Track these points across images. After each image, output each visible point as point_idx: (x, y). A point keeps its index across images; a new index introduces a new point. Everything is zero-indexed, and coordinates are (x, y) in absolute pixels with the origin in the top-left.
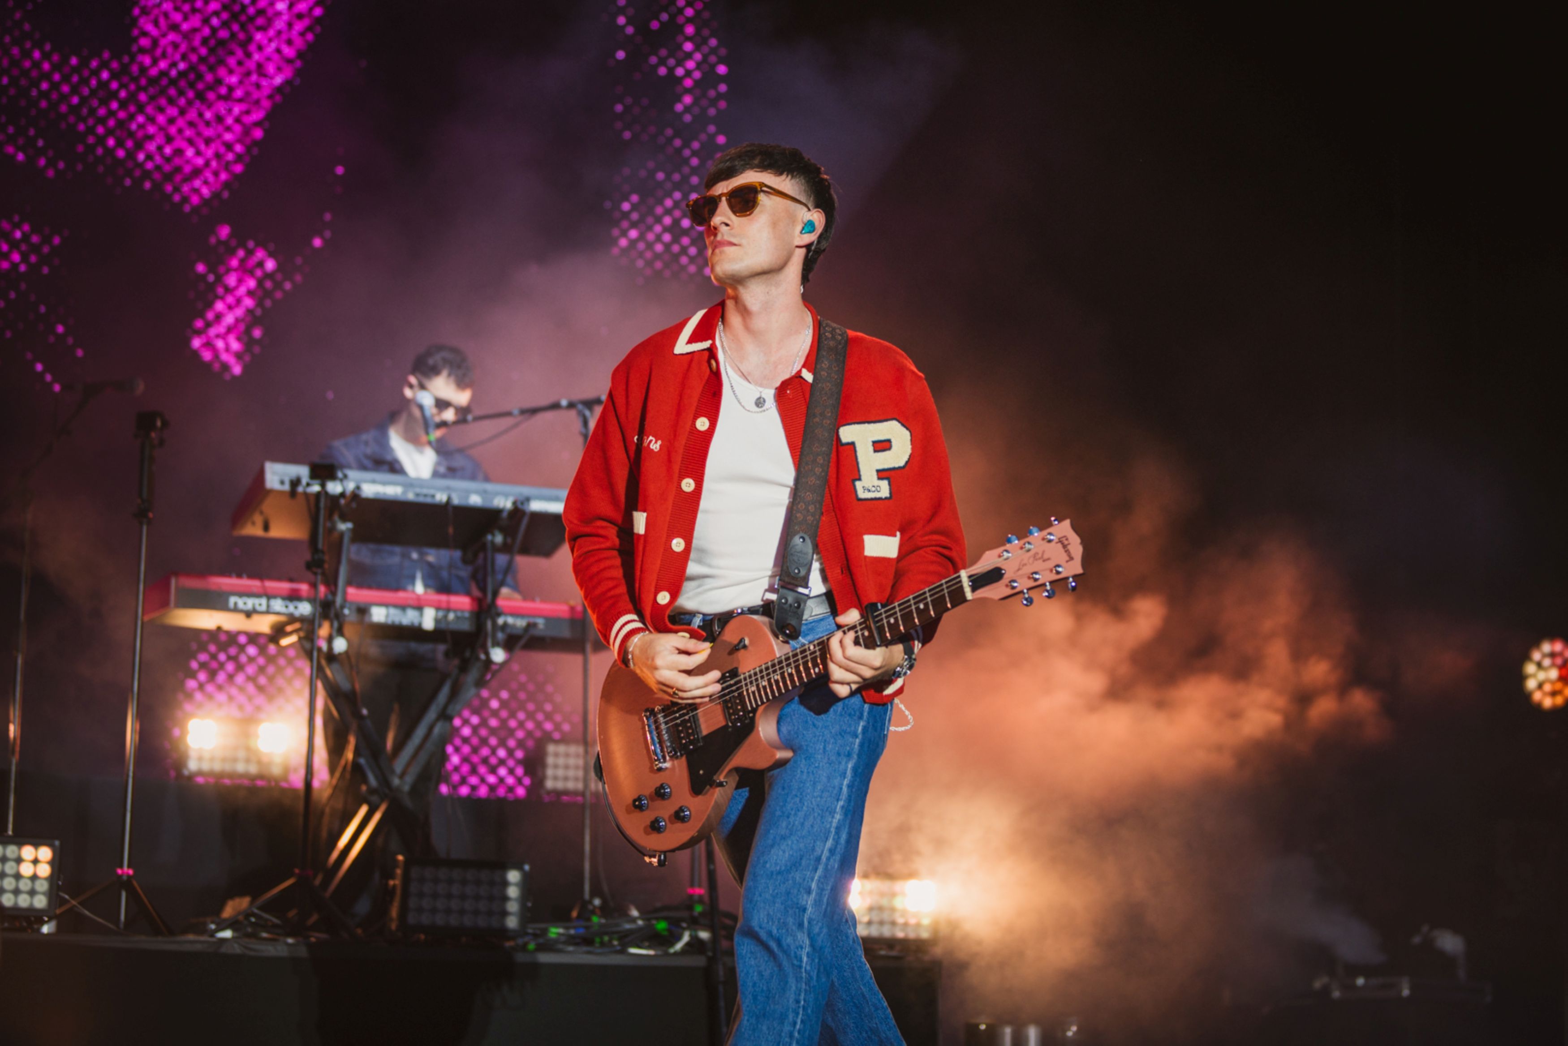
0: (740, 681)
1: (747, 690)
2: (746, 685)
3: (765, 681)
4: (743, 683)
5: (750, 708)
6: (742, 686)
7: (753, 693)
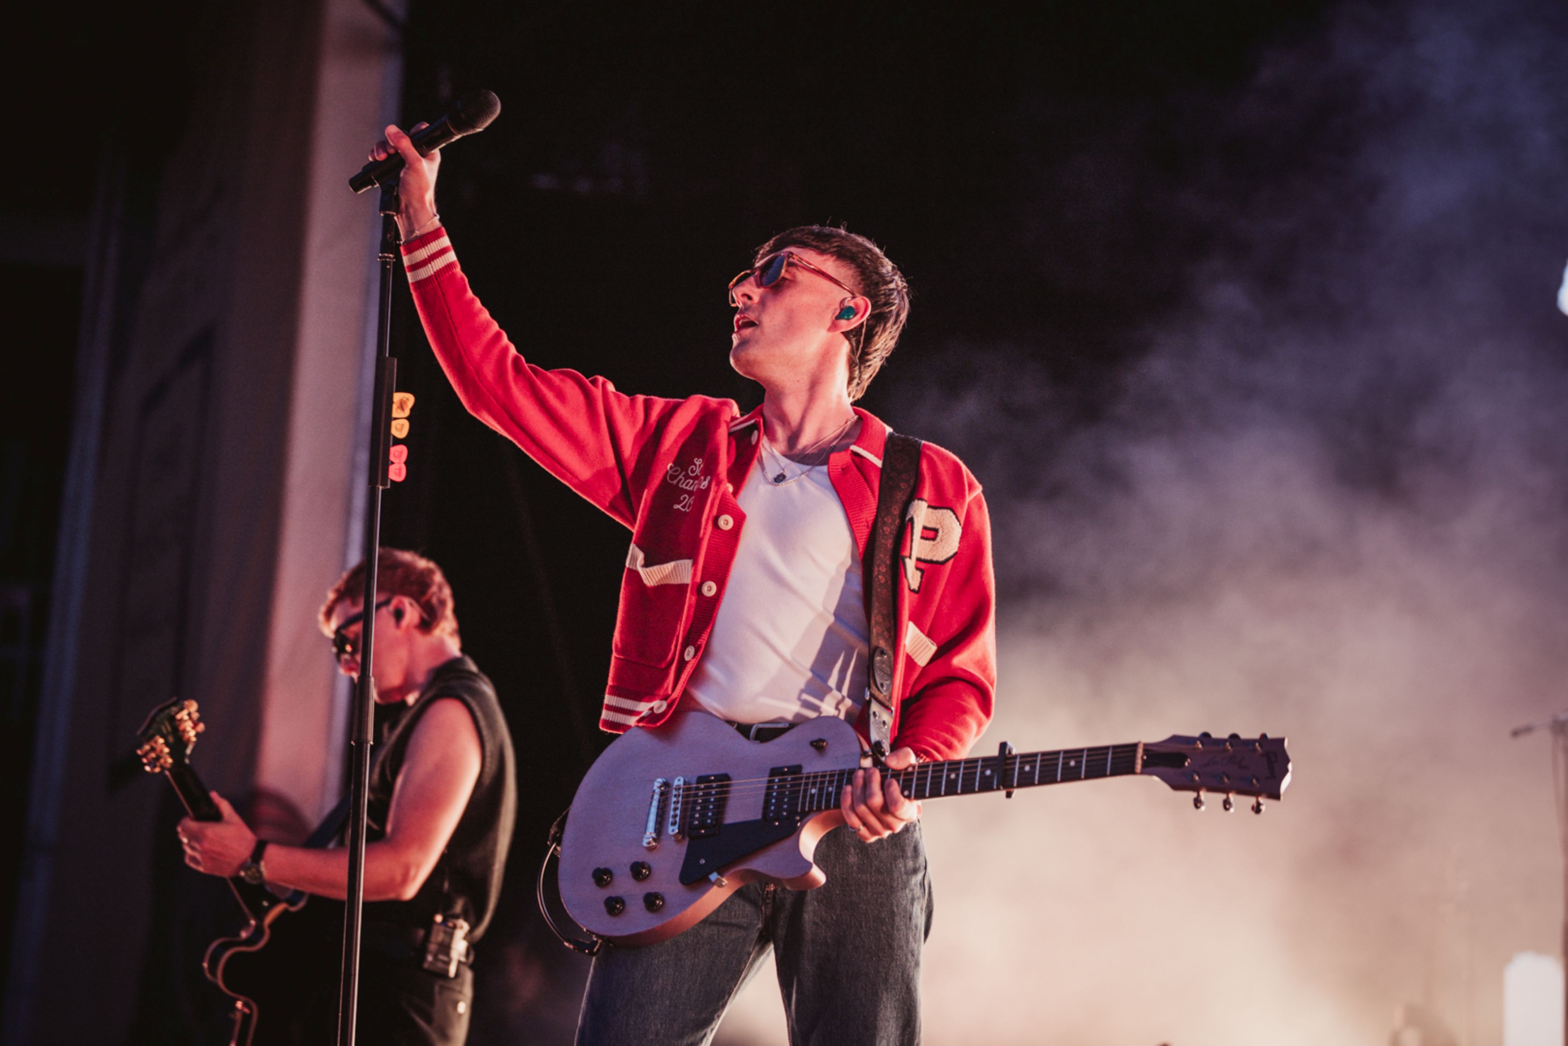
0: (801, 778)
1: (805, 791)
2: (806, 784)
3: (833, 787)
4: (804, 781)
5: (799, 810)
6: (801, 784)
7: (812, 796)
